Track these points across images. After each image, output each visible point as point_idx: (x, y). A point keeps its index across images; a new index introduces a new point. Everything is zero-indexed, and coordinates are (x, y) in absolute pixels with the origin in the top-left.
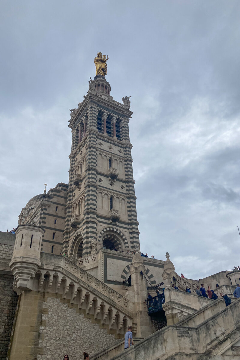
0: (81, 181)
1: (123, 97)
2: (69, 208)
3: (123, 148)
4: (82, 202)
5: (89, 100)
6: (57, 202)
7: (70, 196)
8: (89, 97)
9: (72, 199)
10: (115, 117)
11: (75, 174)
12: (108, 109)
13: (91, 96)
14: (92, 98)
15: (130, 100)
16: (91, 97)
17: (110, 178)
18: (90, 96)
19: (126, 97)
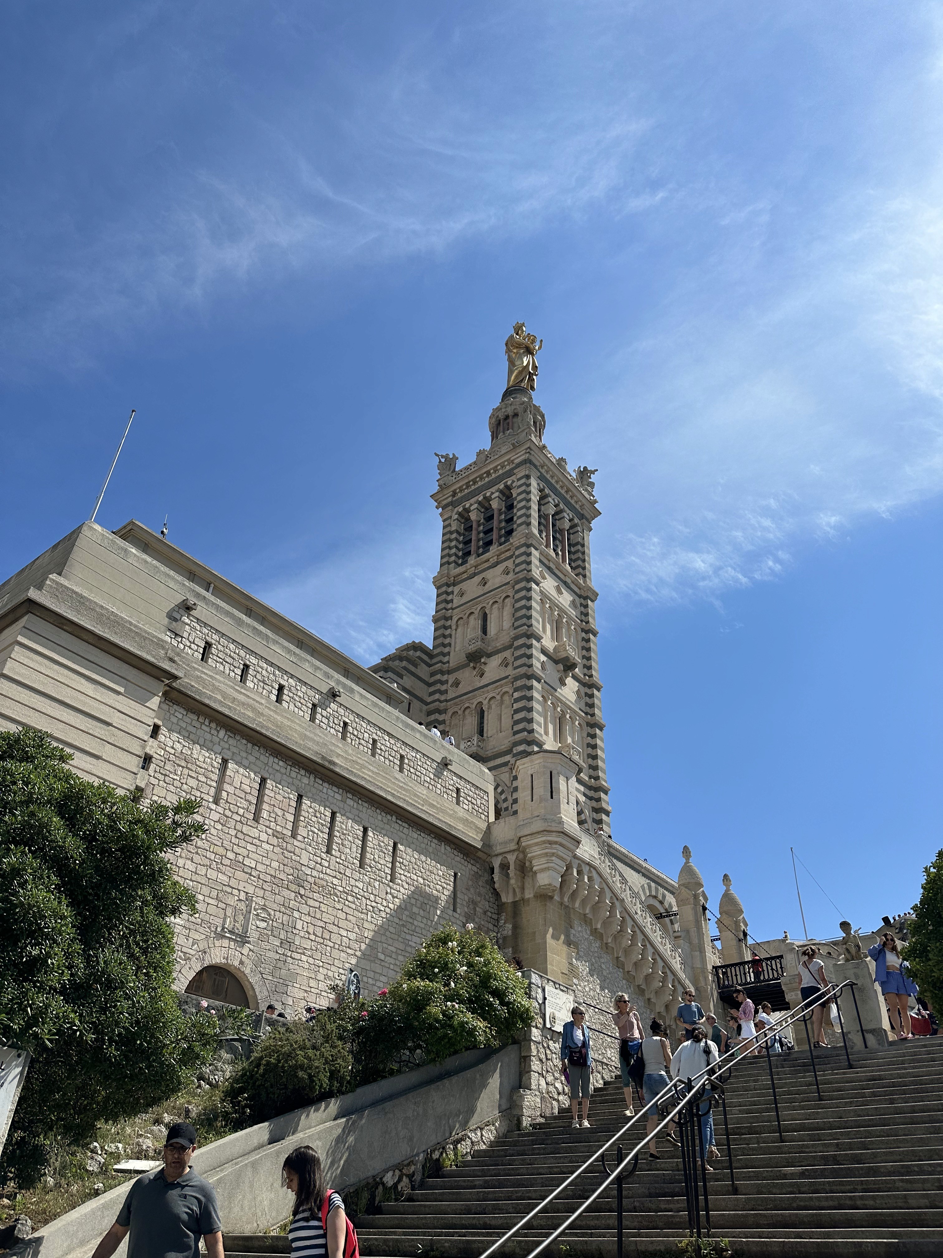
0: (489, 656)
1: (580, 467)
2: (440, 712)
3: (580, 596)
4: (490, 707)
5: (523, 455)
6: (411, 690)
7: (442, 683)
8: (526, 449)
9: (447, 690)
10: (567, 514)
11: (454, 627)
12: (556, 489)
13: (532, 447)
14: (532, 452)
15: (593, 478)
16: (531, 450)
17: (561, 667)
18: (529, 448)
19: (585, 468)
